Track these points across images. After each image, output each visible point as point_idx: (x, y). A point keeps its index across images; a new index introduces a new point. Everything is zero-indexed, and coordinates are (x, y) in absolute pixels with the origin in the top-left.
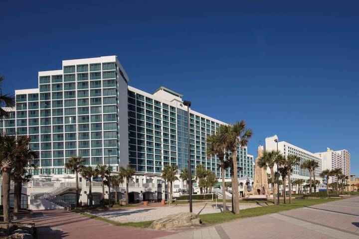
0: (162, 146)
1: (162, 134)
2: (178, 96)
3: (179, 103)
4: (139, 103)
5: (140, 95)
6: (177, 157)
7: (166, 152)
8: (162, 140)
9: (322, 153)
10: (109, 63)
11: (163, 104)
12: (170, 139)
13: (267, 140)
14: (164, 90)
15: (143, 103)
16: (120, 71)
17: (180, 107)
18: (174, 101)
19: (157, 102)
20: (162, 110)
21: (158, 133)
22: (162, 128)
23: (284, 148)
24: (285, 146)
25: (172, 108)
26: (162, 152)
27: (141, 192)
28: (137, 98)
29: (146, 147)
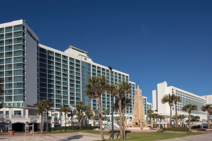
0: (69, 89)
1: (69, 80)
2: (84, 53)
3: (83, 58)
4: (50, 57)
5: (51, 52)
6: (81, 97)
7: (72, 94)
8: (69, 84)
9: (207, 96)
10: (18, 26)
11: (70, 58)
12: (75, 84)
13: (159, 86)
14: (72, 48)
15: (53, 58)
16: (28, 32)
17: (84, 61)
18: (80, 56)
19: (65, 57)
20: (69, 62)
21: (66, 79)
22: (69, 76)
23: (172, 91)
24: (173, 89)
25: (78, 61)
26: (69, 93)
27: (27, 122)
28: (48, 54)
29: (55, 89)
